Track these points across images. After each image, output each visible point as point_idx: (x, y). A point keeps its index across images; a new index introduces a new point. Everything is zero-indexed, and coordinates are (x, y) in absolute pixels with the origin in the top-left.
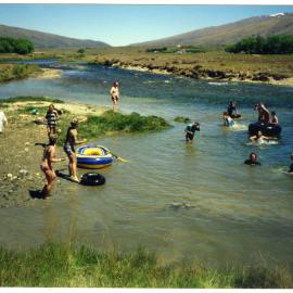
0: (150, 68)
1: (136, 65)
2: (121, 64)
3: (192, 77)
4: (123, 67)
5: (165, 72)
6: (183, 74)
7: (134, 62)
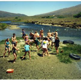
0: (53, 24)
1: (46, 23)
2: (39, 23)
3: (73, 27)
4: (40, 24)
5: (60, 26)
6: (68, 26)
7: (45, 22)
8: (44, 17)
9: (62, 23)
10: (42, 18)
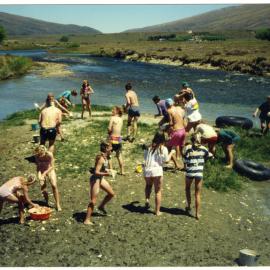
2: (140, 56)
4: (143, 60)
5: (209, 67)
8: (157, 38)
9: (217, 58)
10: (151, 39)
